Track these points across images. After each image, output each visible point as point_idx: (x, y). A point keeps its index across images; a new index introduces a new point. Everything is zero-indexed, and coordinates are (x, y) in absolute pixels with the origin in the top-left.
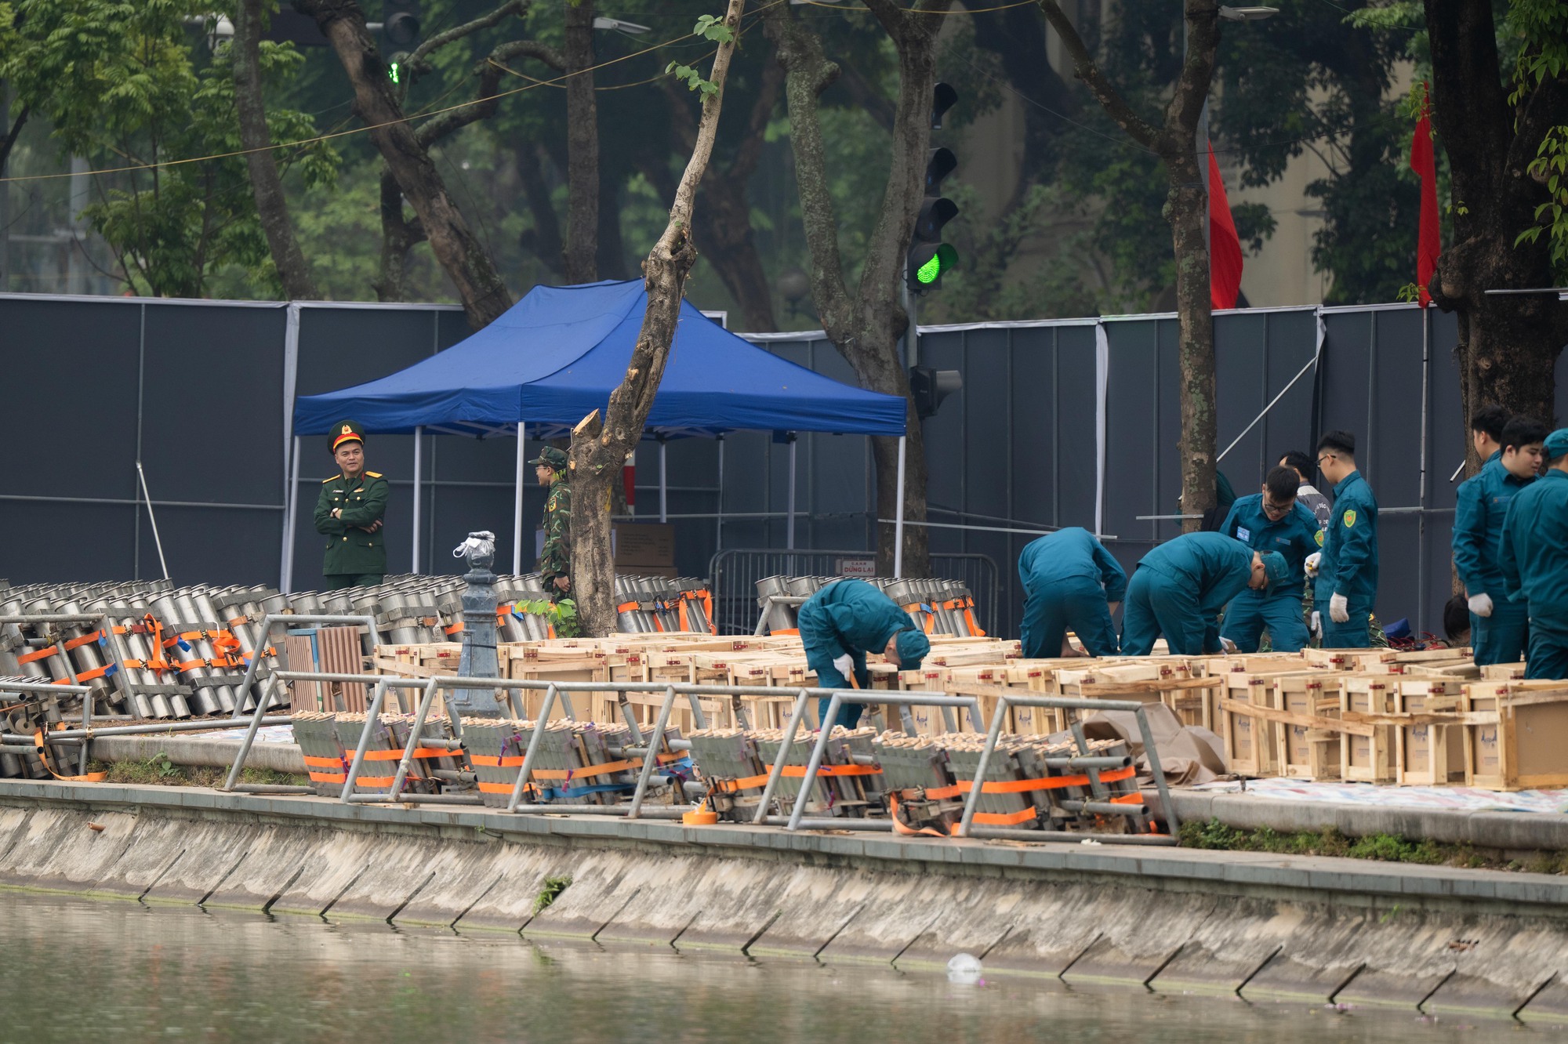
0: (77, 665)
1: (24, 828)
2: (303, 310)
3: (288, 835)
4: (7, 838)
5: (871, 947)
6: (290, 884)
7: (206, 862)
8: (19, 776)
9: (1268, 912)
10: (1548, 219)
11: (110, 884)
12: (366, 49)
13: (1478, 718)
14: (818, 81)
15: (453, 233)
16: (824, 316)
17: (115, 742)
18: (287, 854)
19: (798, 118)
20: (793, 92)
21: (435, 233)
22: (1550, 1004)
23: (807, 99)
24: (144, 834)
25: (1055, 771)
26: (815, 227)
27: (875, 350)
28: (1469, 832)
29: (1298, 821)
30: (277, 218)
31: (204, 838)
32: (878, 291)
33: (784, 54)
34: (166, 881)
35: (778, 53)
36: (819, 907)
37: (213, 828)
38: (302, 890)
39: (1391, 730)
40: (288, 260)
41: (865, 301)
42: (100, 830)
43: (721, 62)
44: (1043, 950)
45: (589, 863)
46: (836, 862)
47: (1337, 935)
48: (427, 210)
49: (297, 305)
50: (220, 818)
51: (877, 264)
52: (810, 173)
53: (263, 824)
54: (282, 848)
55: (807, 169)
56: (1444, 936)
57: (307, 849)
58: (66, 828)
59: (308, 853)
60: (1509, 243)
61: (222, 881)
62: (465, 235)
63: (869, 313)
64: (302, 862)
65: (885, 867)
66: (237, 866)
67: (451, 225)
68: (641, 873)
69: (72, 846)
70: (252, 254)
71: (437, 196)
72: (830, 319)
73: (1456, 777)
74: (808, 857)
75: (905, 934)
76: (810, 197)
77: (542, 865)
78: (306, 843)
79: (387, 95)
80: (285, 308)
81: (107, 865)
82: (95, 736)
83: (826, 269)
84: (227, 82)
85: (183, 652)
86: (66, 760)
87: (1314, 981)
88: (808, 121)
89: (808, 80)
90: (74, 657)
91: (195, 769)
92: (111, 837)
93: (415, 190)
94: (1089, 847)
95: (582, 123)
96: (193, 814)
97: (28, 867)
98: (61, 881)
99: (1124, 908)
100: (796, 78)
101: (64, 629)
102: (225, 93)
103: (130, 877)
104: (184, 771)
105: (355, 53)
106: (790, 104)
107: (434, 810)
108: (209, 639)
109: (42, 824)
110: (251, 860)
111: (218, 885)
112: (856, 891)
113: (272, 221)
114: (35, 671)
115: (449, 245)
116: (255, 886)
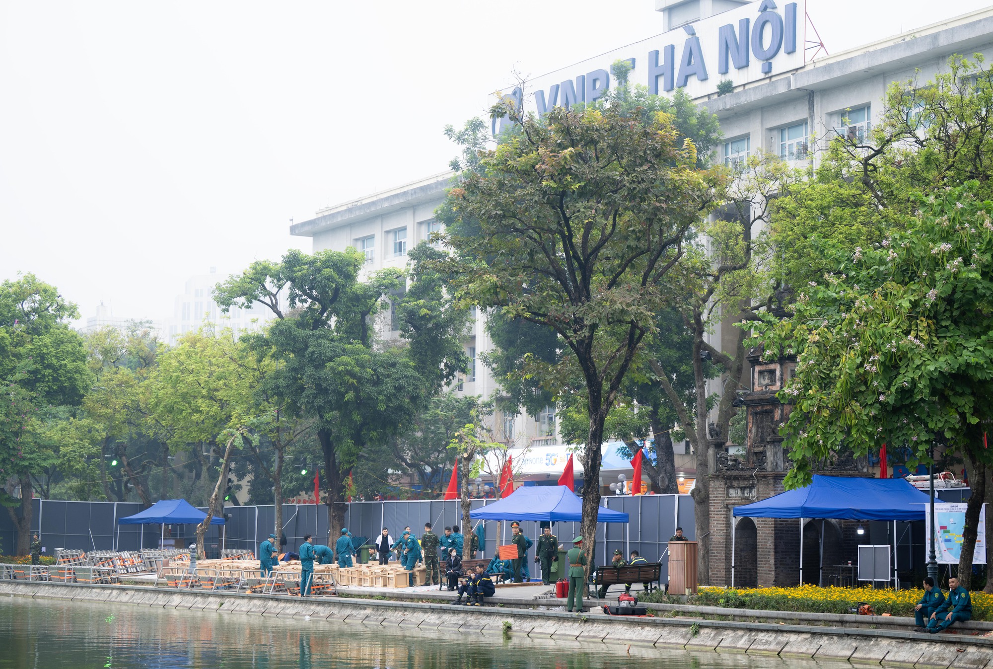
0: (109, 565)
1: (111, 593)
3: (166, 595)
4: (108, 595)
5: (287, 614)
6: (167, 603)
7: (150, 599)
8: (106, 584)
9: (365, 609)
10: (345, 491)
11: (131, 602)
13: (389, 576)
21: (139, 491)
22: (424, 624)
24: (136, 594)
25: (318, 585)
28: (396, 595)
29: (362, 593)
31: (149, 595)
34: (143, 602)
36: (275, 607)
37: (151, 593)
38: (170, 604)
39: (372, 578)
43: (223, 466)
44: (322, 615)
45: (228, 600)
46: (277, 600)
47: (379, 613)
48: (138, 487)
49: (117, 503)
50: (151, 591)
53: (161, 593)
54: (165, 597)
56: (401, 613)
57: (170, 597)
58: (120, 593)
60: (339, 494)
61: (154, 602)
62: (144, 492)
64: (169, 599)
65: (287, 601)
66: (156, 600)
68: (238, 601)
69: (122, 596)
73: (385, 585)
74: (272, 599)
75: (294, 612)
77: (218, 600)
80: (115, 504)
81: (129, 599)
82: (116, 577)
85: (125, 563)
86: (114, 581)
87: (377, 621)
90: (108, 563)
92: (129, 595)
94: (324, 598)
96: (146, 591)
97: (113, 599)
98: (121, 602)
99: (336, 608)
101: (106, 559)
103: (135, 601)
104: (136, 583)
107: (195, 590)
108: (129, 560)
109: (115, 592)
110: (159, 599)
112: (282, 605)
115: (141, 493)
116: (161, 603)
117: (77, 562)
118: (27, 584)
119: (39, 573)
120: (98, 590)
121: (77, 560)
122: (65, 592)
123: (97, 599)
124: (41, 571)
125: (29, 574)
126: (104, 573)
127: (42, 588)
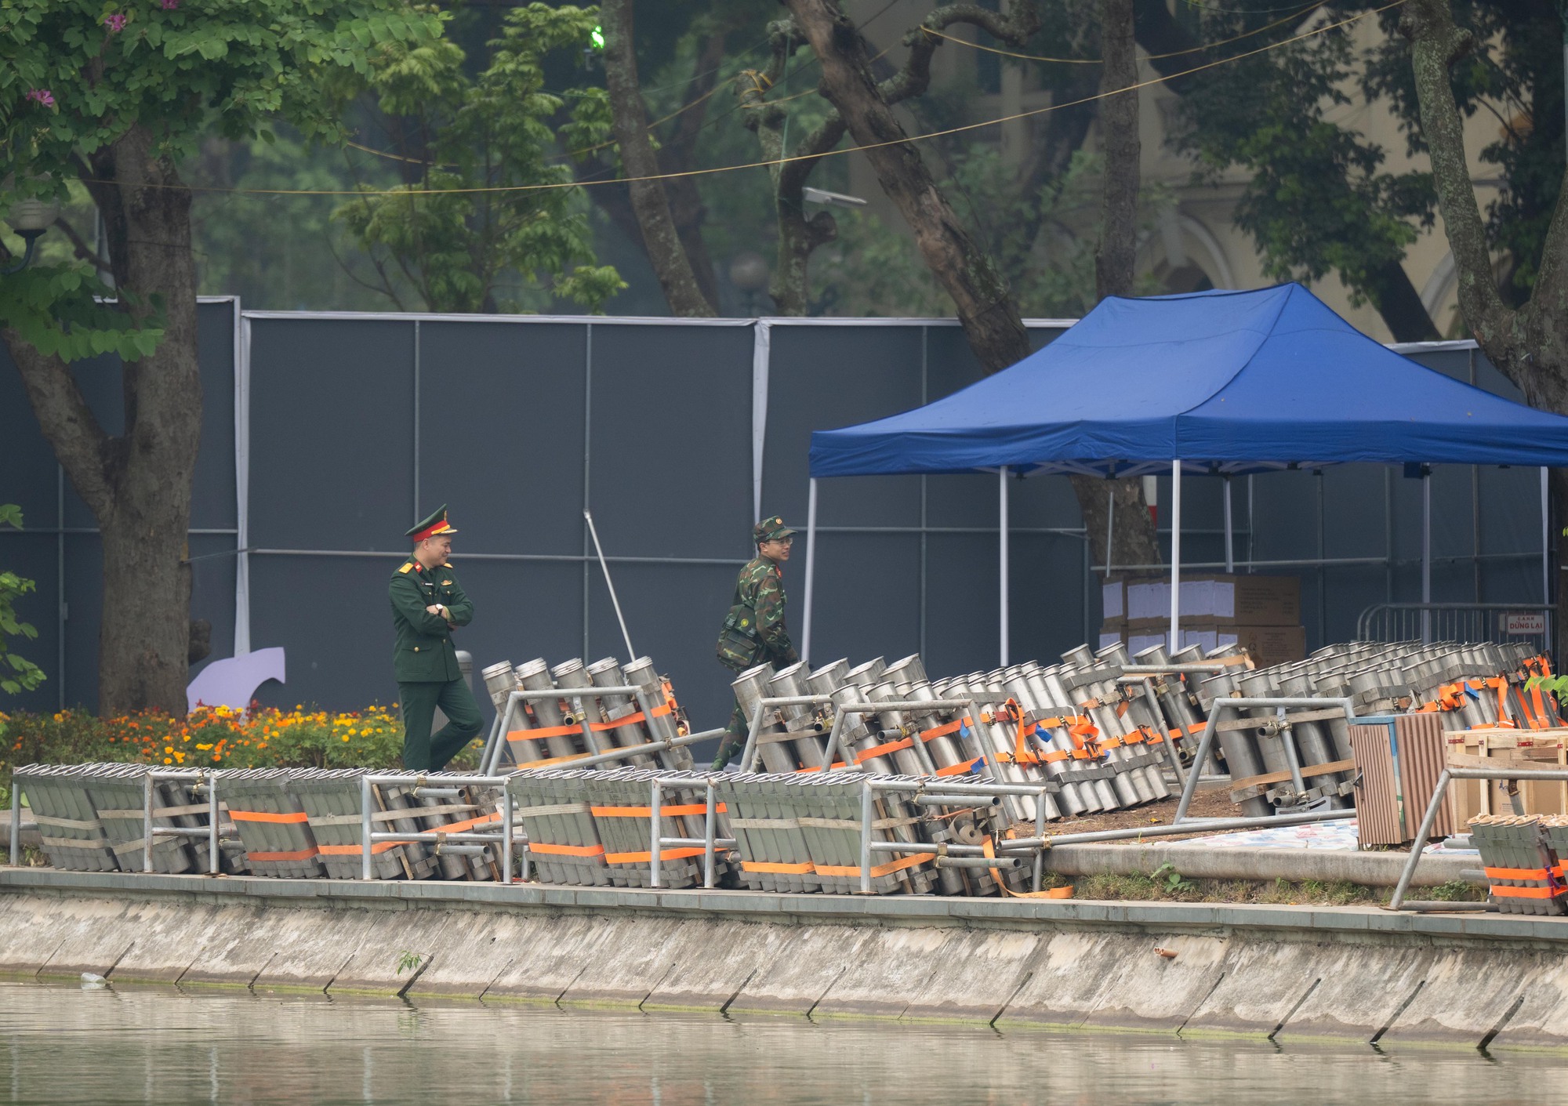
0: (936, 759)
1: (1039, 957)
2: (774, 329)
3: (1484, 961)
4: (1015, 968)
6: (1508, 1017)
7: (1359, 994)
8: (962, 893)
11: (1210, 1020)
12: (837, 19)
14: (1449, 51)
15: (948, 234)
16: (1478, 328)
17: (1088, 852)
18: (1491, 982)
19: (1431, 95)
20: (1422, 65)
21: (926, 235)
23: (1439, 73)
24: (1244, 960)
26: (1460, 223)
27: (1556, 367)
30: (658, 218)
31: (1347, 965)
32: (1559, 298)
33: (1409, 20)
34: (1305, 1016)
35: (1402, 19)
37: (1359, 953)
38: (1529, 1024)
40: (672, 267)
41: (1543, 311)
42: (1171, 957)
48: (915, 208)
49: (766, 322)
50: (1367, 940)
51: (1555, 266)
52: (1450, 160)
53: (1441, 948)
54: (1480, 976)
55: (1445, 155)
57: (1520, 976)
58: (1112, 954)
59: (1525, 981)
61: (1397, 1015)
62: (963, 237)
63: (1548, 324)
64: (1518, 991)
66: (1412, 998)
67: (946, 226)
69: (1130, 977)
70: (556, 259)
71: (926, 191)
72: (1487, 333)
76: (1451, 188)
78: (1516, 971)
79: (863, 72)
80: (752, 326)
81: (1198, 996)
82: (1053, 845)
83: (1477, 273)
84: (526, 56)
85: (1042, 743)
86: (1016, 874)
88: (1443, 98)
89: (1439, 50)
90: (932, 751)
91: (1216, 882)
92: (1190, 963)
93: (900, 184)
95: (1124, 103)
97: (1064, 1001)
98: (1128, 1017)
100: (1425, 47)
102: (525, 68)
103: (1241, 1011)
105: (822, 23)
106: (1419, 79)
108: (1065, 726)
110: (1434, 990)
111: (1392, 1020)
113: (652, 221)
114: (881, 768)
115: (944, 249)
116: (1454, 1020)
117: (634, 746)
118: (336, 906)
119: (422, 824)
120: (930, 941)
121: (629, 732)
122: (659, 957)
123: (931, 997)
124: (434, 811)
125: (352, 835)
126: (950, 816)
127: (472, 931)
